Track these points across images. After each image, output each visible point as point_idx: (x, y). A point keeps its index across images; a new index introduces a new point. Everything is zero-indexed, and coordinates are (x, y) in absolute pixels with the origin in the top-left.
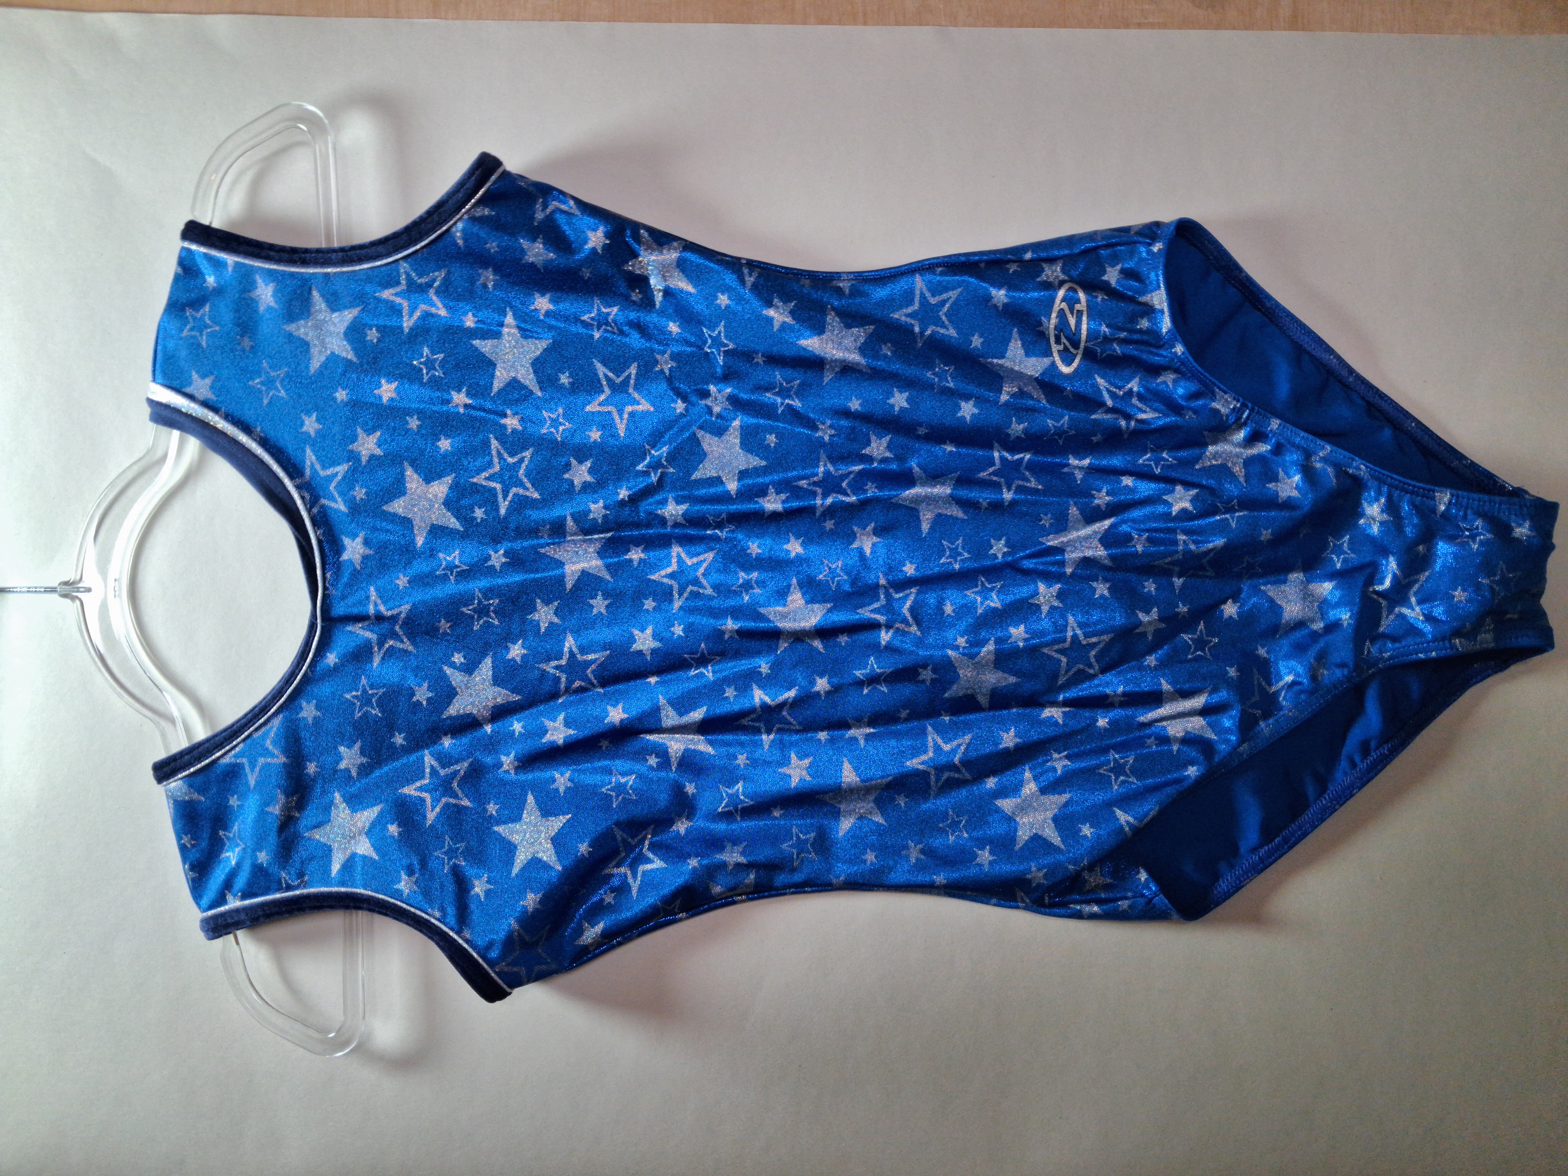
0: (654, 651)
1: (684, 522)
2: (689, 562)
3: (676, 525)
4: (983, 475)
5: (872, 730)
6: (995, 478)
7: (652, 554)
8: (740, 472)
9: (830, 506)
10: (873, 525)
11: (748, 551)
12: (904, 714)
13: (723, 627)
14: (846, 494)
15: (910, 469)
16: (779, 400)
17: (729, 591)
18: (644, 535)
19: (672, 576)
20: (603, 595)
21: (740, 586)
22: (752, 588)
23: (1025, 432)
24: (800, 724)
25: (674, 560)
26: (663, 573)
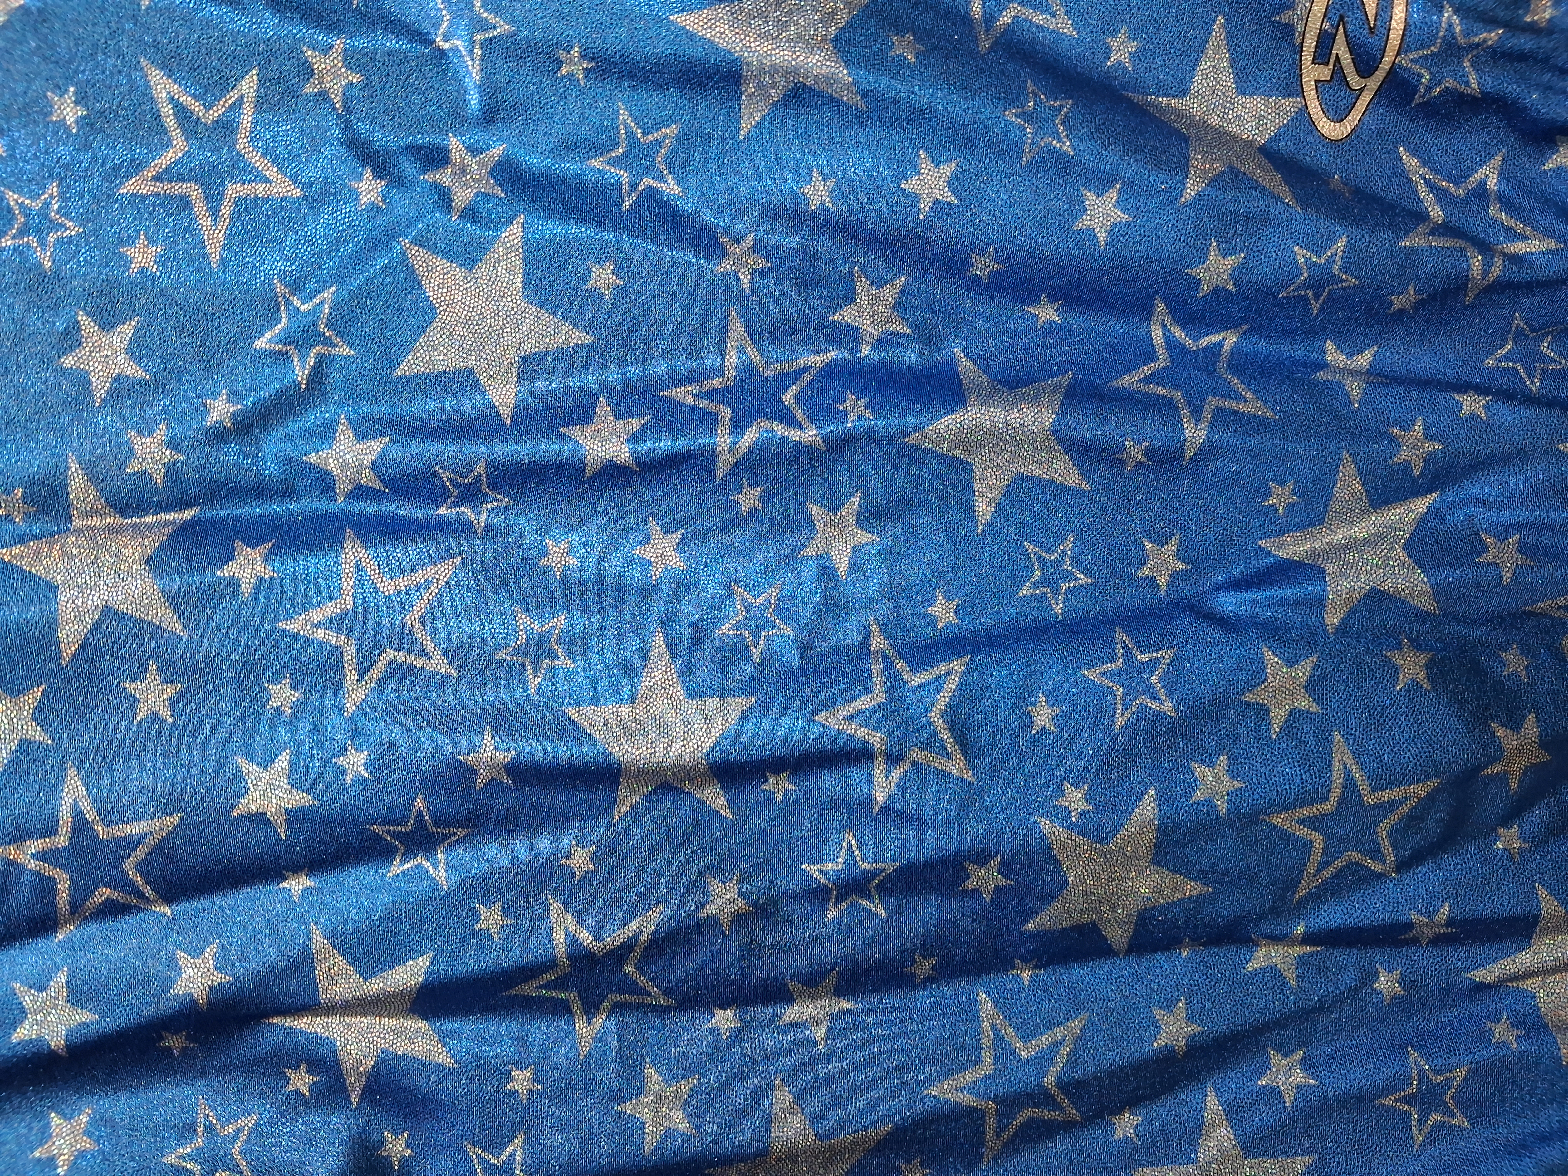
0: (293, 816)
1: (378, 485)
2: (388, 587)
3: (359, 492)
4: (1129, 381)
5: (845, 1005)
6: (1160, 391)
7: (288, 565)
8: (523, 359)
9: (751, 452)
10: (856, 500)
11: (544, 562)
12: (925, 967)
13: (472, 758)
14: (792, 421)
15: (952, 364)
16: (624, 176)
17: (492, 664)
18: (275, 517)
19: (338, 623)
20: (160, 670)
21: (520, 651)
22: (550, 653)
23: (1237, 275)
24: (666, 992)
25: (348, 583)
26: (317, 616)
